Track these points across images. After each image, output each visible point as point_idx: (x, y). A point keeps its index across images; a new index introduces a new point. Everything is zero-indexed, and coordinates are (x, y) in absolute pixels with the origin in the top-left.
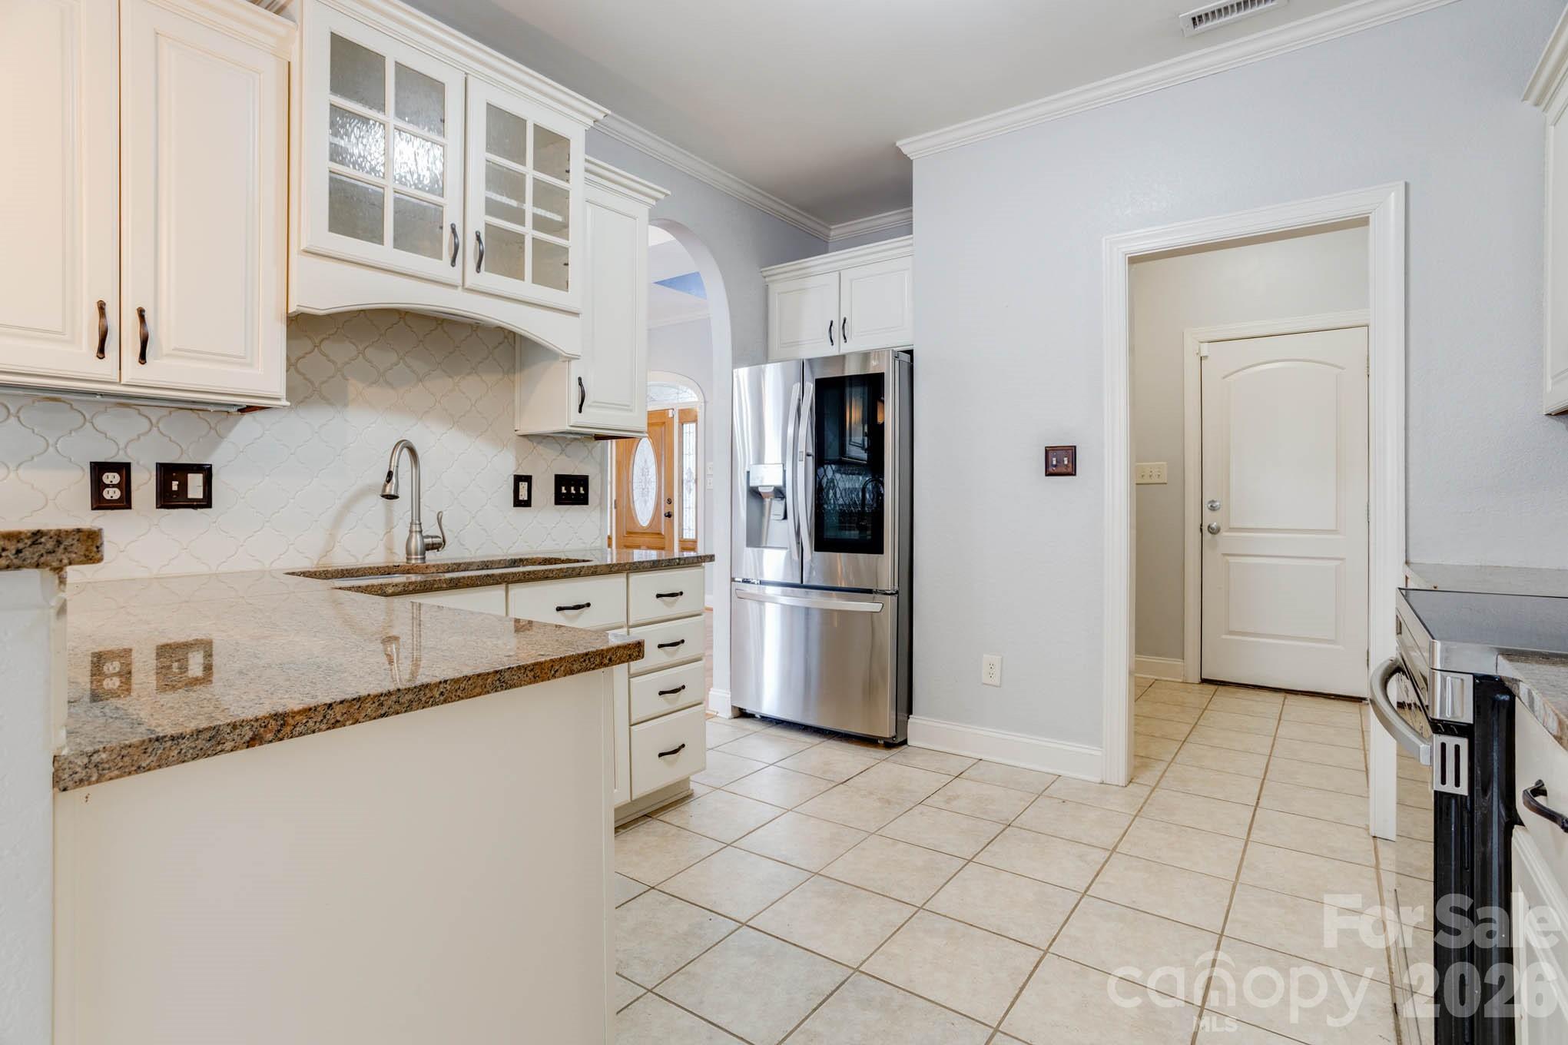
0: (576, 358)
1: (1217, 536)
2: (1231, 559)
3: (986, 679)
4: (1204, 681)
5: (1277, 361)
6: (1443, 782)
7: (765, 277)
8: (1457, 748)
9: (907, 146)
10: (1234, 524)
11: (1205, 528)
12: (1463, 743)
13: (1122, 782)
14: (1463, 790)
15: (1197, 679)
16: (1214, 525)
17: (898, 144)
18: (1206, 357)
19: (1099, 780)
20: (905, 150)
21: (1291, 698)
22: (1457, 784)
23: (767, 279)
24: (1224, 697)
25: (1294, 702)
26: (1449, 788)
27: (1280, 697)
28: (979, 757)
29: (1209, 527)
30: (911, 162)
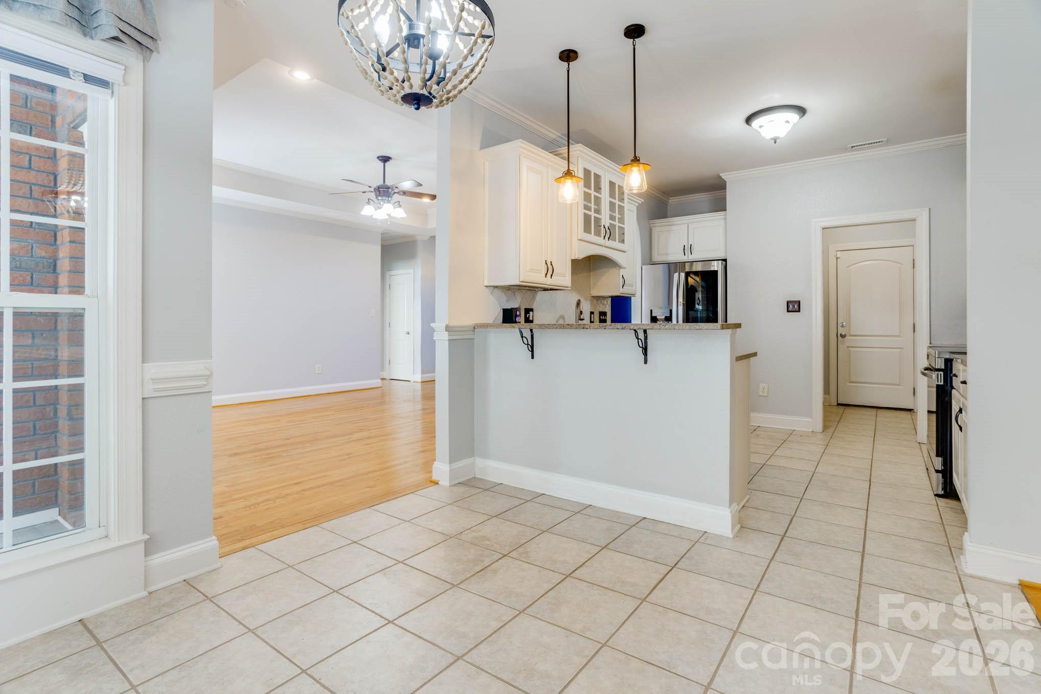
0: (624, 268)
1: (845, 338)
2: (851, 349)
3: (761, 394)
4: (839, 404)
5: (869, 261)
6: (938, 382)
7: (650, 224)
8: (941, 374)
9: (724, 176)
10: (852, 333)
11: (839, 335)
12: (942, 373)
13: (821, 431)
14: (942, 383)
15: (836, 404)
16: (843, 334)
17: (721, 175)
18: (839, 258)
19: (811, 430)
20: (723, 177)
21: (879, 411)
22: (941, 382)
23: (651, 225)
24: (849, 411)
25: (880, 412)
26: (939, 383)
27: (874, 411)
28: (759, 425)
29: (841, 334)
30: (726, 182)
